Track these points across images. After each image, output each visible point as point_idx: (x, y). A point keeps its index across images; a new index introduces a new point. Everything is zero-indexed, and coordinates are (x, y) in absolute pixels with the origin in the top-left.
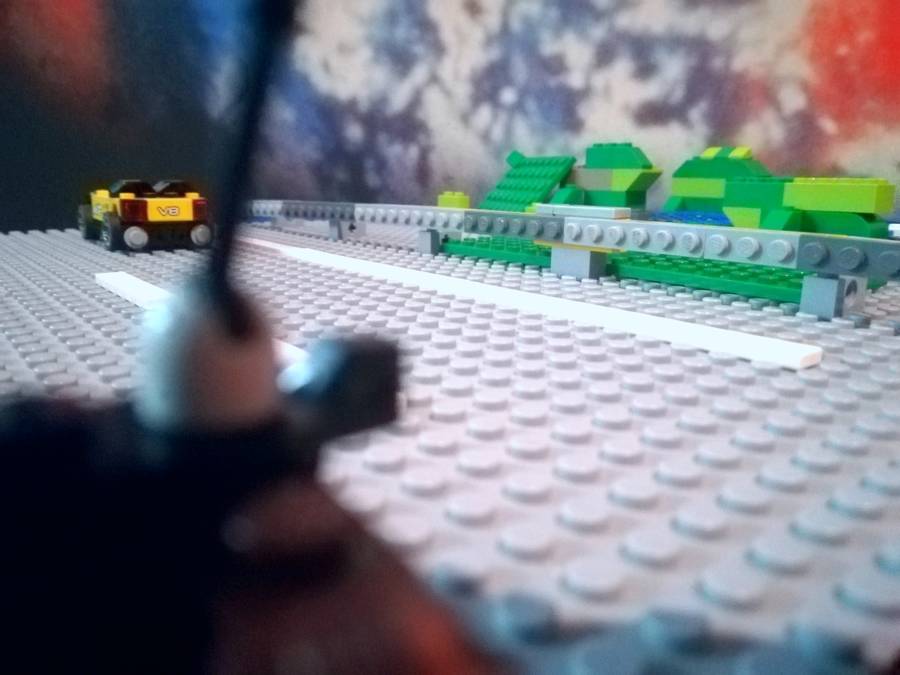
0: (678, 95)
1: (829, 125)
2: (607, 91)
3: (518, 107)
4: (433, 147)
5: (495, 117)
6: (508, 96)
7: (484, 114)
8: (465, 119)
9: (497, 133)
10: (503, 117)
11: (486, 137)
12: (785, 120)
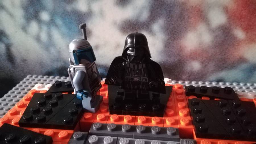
0: (145, 16)
1: (240, 34)
2: (102, 13)
3: (52, 22)
4: (12, 44)
5: (40, 28)
6: (45, 16)
7: (34, 27)
8: (24, 29)
9: (44, 36)
10: (45, 28)
11: (38, 39)
12: (212, 31)
